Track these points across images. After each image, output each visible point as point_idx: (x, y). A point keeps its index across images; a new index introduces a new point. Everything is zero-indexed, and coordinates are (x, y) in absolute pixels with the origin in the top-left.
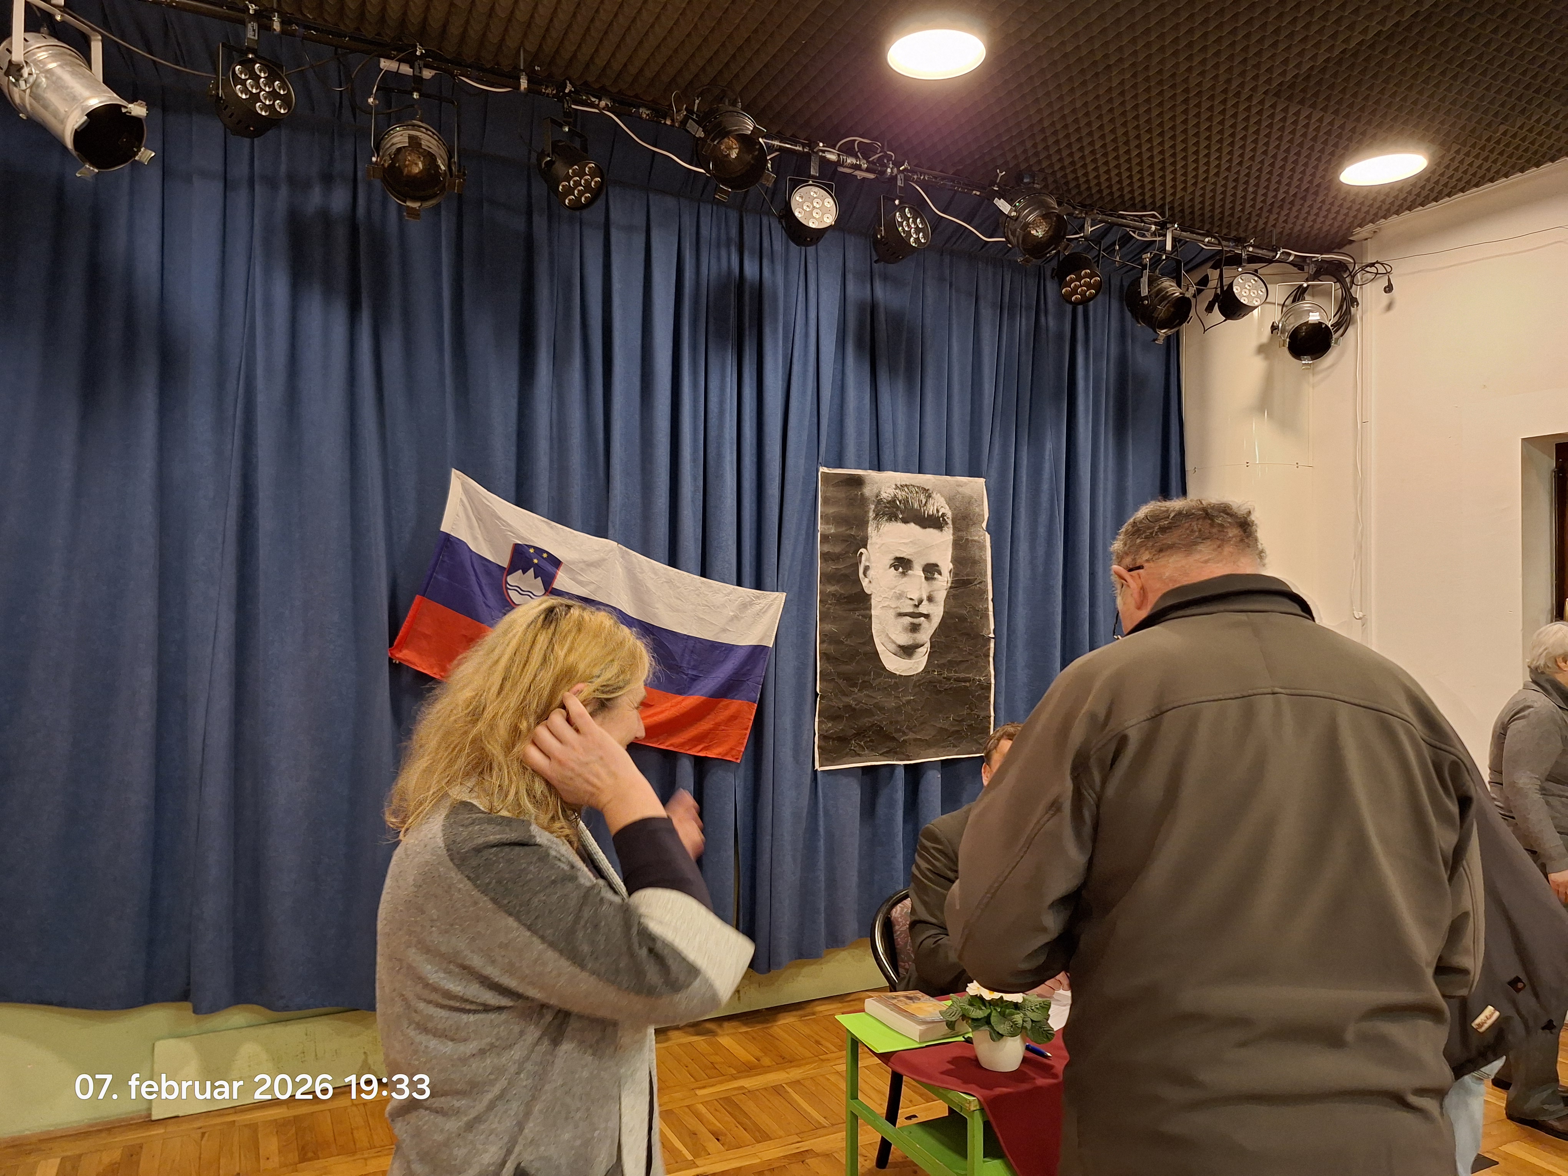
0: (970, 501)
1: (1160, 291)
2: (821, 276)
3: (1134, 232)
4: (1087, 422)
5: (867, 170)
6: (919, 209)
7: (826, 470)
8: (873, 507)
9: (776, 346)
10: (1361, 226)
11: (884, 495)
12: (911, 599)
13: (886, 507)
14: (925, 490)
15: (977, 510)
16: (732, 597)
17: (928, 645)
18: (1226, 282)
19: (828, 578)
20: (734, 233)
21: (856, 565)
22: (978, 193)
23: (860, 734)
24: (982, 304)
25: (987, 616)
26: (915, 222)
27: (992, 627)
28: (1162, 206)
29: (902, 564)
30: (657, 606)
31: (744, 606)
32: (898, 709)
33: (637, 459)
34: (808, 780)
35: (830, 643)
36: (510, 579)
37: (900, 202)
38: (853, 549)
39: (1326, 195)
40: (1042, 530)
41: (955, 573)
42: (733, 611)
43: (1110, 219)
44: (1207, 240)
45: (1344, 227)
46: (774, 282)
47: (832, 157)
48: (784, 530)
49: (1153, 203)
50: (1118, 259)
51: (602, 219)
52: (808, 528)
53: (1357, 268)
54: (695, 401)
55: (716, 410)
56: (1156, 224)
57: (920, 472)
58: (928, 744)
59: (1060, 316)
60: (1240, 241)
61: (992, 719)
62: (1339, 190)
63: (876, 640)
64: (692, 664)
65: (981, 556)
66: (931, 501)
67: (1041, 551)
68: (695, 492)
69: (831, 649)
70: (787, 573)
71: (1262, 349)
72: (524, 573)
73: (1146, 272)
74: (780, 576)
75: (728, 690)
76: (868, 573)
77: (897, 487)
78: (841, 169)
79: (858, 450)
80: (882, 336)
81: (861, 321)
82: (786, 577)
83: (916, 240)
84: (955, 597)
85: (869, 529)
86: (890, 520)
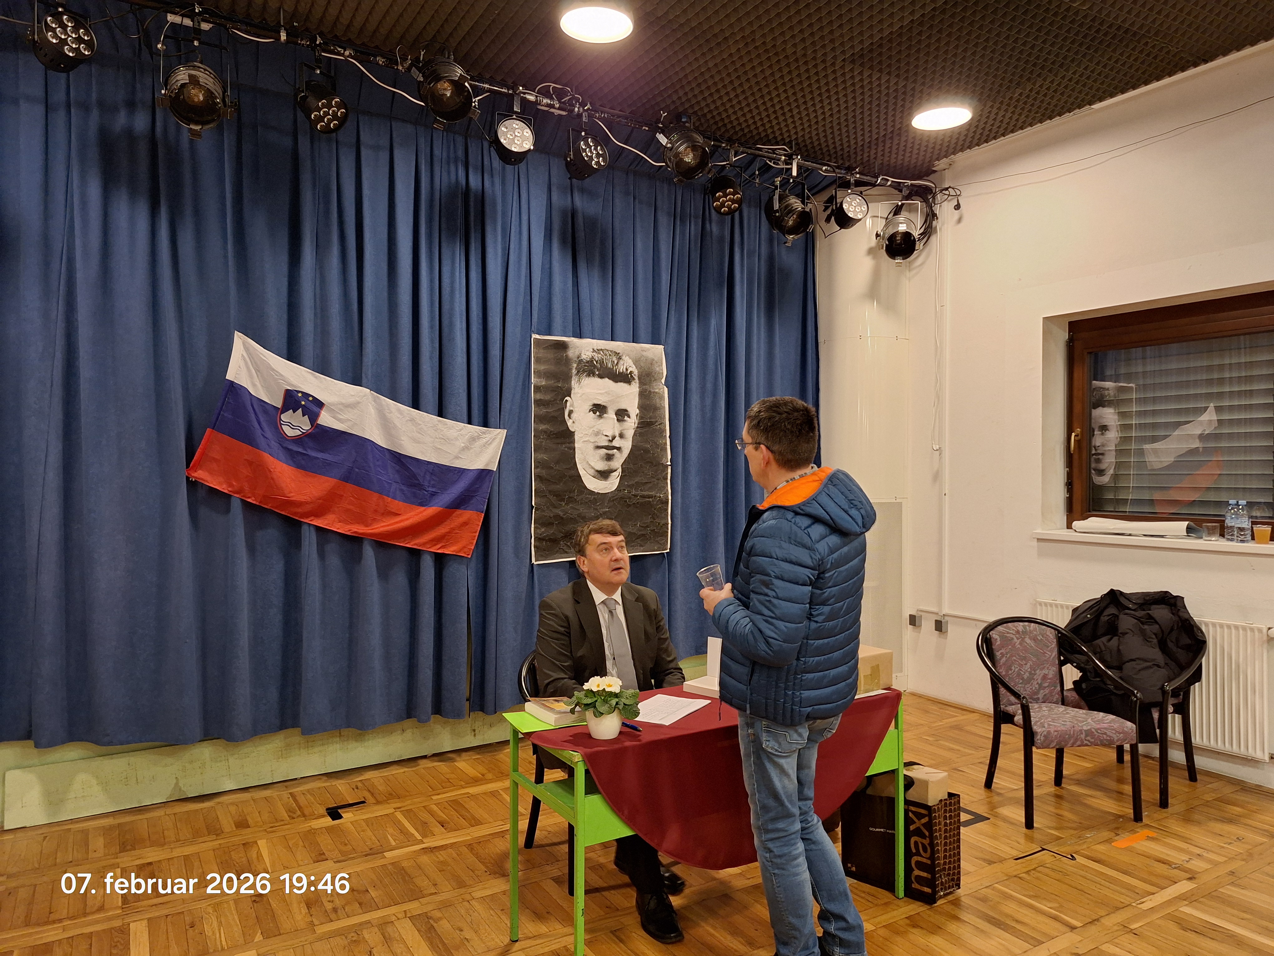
0: (652, 362)
1: (789, 205)
2: (531, 189)
3: (771, 162)
4: (743, 304)
5: (559, 109)
6: (601, 140)
7: (538, 337)
8: (575, 365)
9: (495, 242)
10: (938, 159)
11: (583, 357)
12: (606, 435)
13: (585, 366)
14: (617, 354)
15: (657, 369)
16: (463, 432)
17: (620, 470)
18: (839, 200)
19: (540, 419)
20: (460, 153)
21: (563, 410)
22: (647, 129)
23: (567, 536)
24: (659, 213)
25: (666, 449)
26: (596, 149)
27: (669, 457)
28: (790, 142)
29: (599, 409)
30: (403, 439)
31: (473, 439)
33: (386, 326)
34: (526, 570)
35: (543, 468)
36: (284, 417)
37: (586, 134)
38: (560, 397)
39: (907, 137)
40: (709, 386)
41: (641, 417)
42: (464, 443)
43: (750, 151)
44: (824, 168)
45: (927, 160)
46: (493, 192)
47: (532, 98)
48: (504, 382)
49: (783, 139)
50: (757, 181)
51: (354, 140)
52: (524, 381)
53: (937, 191)
54: (431, 281)
55: (448, 289)
56: (785, 155)
57: (612, 340)
59: (721, 223)
60: (850, 169)
61: (670, 525)
62: (914, 133)
63: (579, 466)
64: (432, 482)
65: (661, 404)
66: (621, 362)
67: (708, 401)
68: (433, 353)
69: (543, 473)
70: (507, 415)
71: (871, 251)
72: (294, 412)
73: (777, 192)
74: (502, 416)
75: (460, 503)
76: (572, 415)
77: (594, 351)
78: (539, 107)
79: (563, 322)
80: (581, 235)
81: (564, 223)
82: (507, 417)
83: (598, 163)
84: (641, 435)
85: (573, 382)
86: (589, 375)
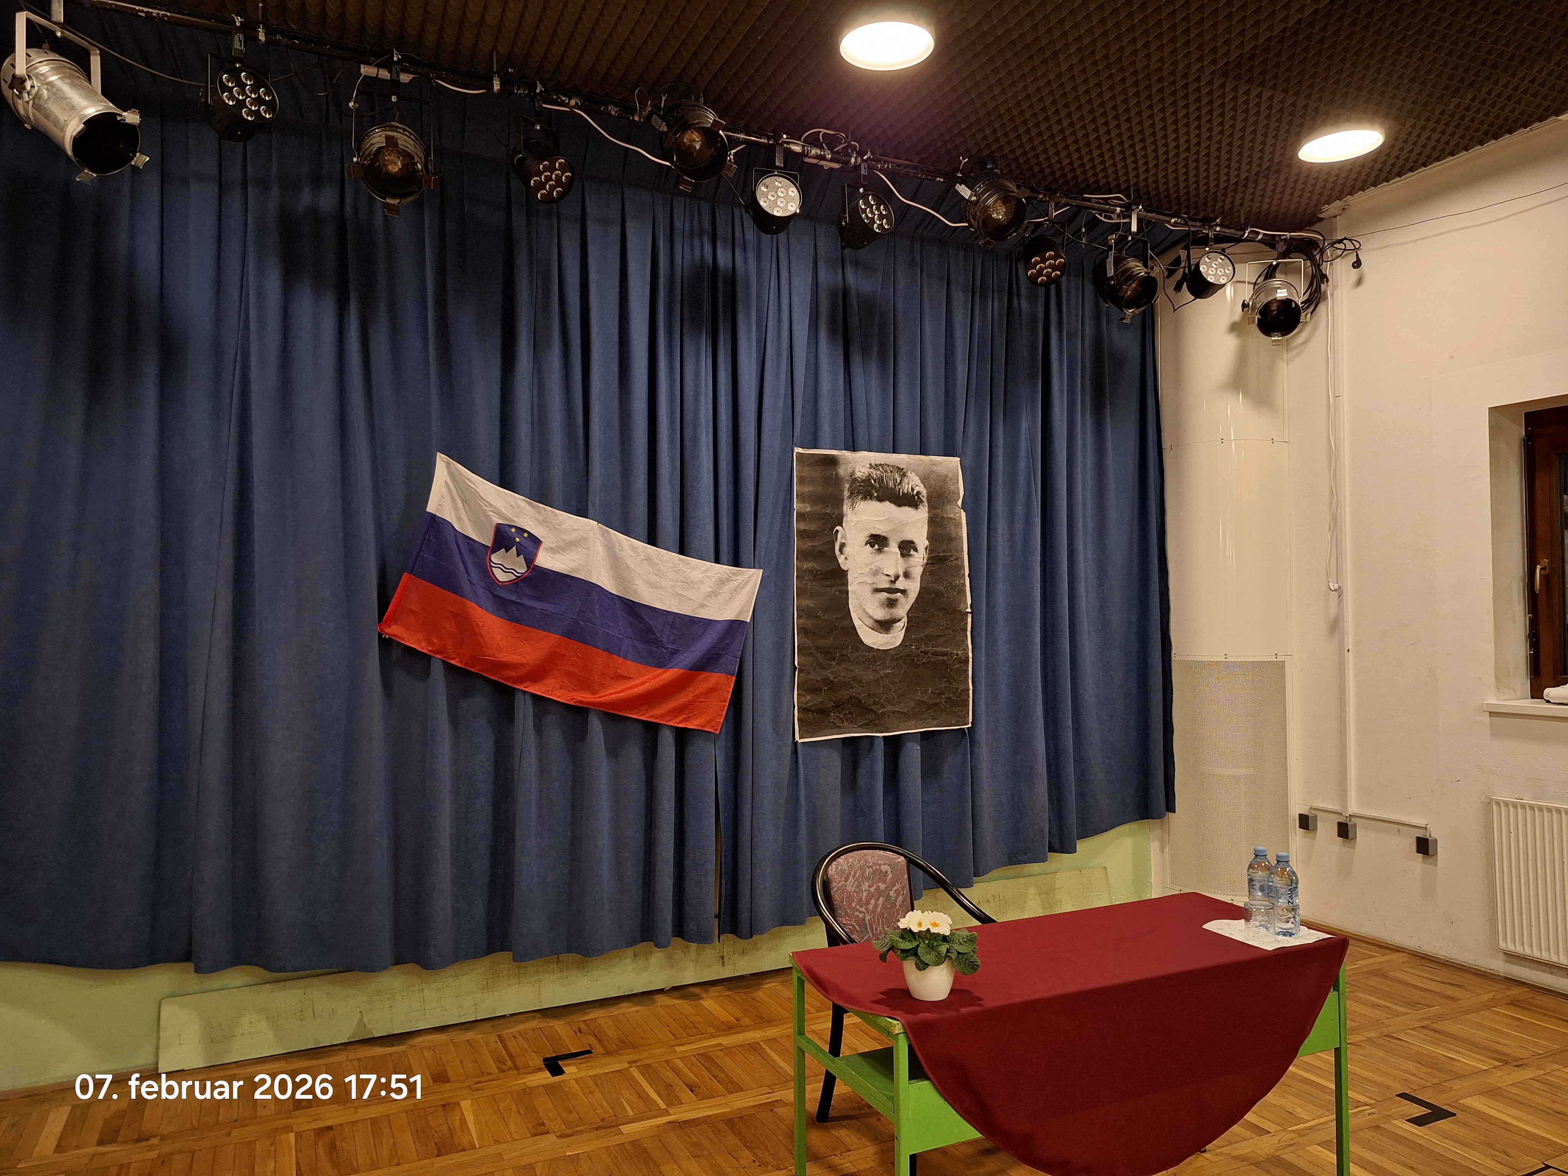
0: (944, 479)
1: (1127, 270)
2: (793, 265)
3: (1101, 215)
4: (1062, 401)
5: (831, 160)
6: (884, 197)
7: (801, 450)
8: (847, 486)
9: (749, 331)
10: (1328, 203)
11: (858, 474)
12: (887, 575)
13: (861, 486)
14: (900, 470)
15: (952, 488)
16: (709, 574)
17: (905, 620)
18: (1193, 262)
19: (804, 555)
20: (706, 224)
21: (832, 543)
22: (942, 180)
23: (839, 705)
24: (953, 287)
25: (965, 591)
26: (878, 209)
27: (969, 602)
28: (1128, 187)
29: (878, 541)
30: (637, 582)
32: (877, 682)
33: (617, 442)
34: (788, 751)
35: (808, 618)
36: (495, 558)
37: (864, 190)
38: (829, 527)
39: (1289, 173)
40: (1020, 508)
41: (930, 550)
42: (710, 587)
43: (1074, 202)
44: (1173, 221)
45: (1312, 204)
46: (746, 270)
47: (797, 149)
48: (760, 508)
49: (1118, 185)
50: (1084, 241)
51: (578, 212)
52: (784, 507)
53: (1326, 244)
54: (671, 385)
55: (691, 394)
56: (1120, 206)
57: (894, 452)
58: (907, 717)
59: (1033, 298)
60: (1207, 221)
61: (971, 692)
62: (1300, 168)
63: (853, 614)
64: (673, 638)
65: (957, 533)
66: (906, 480)
67: (1019, 527)
68: (672, 473)
69: (809, 623)
70: (763, 550)
71: (1234, 328)
72: (507, 552)
73: (1112, 254)
74: (757, 553)
75: (706, 663)
76: (844, 549)
77: (871, 466)
78: (807, 160)
79: (833, 431)
80: (854, 320)
81: (833, 306)
82: (763, 554)
83: (881, 226)
84: (932, 573)
85: (844, 507)
86: (865, 498)
